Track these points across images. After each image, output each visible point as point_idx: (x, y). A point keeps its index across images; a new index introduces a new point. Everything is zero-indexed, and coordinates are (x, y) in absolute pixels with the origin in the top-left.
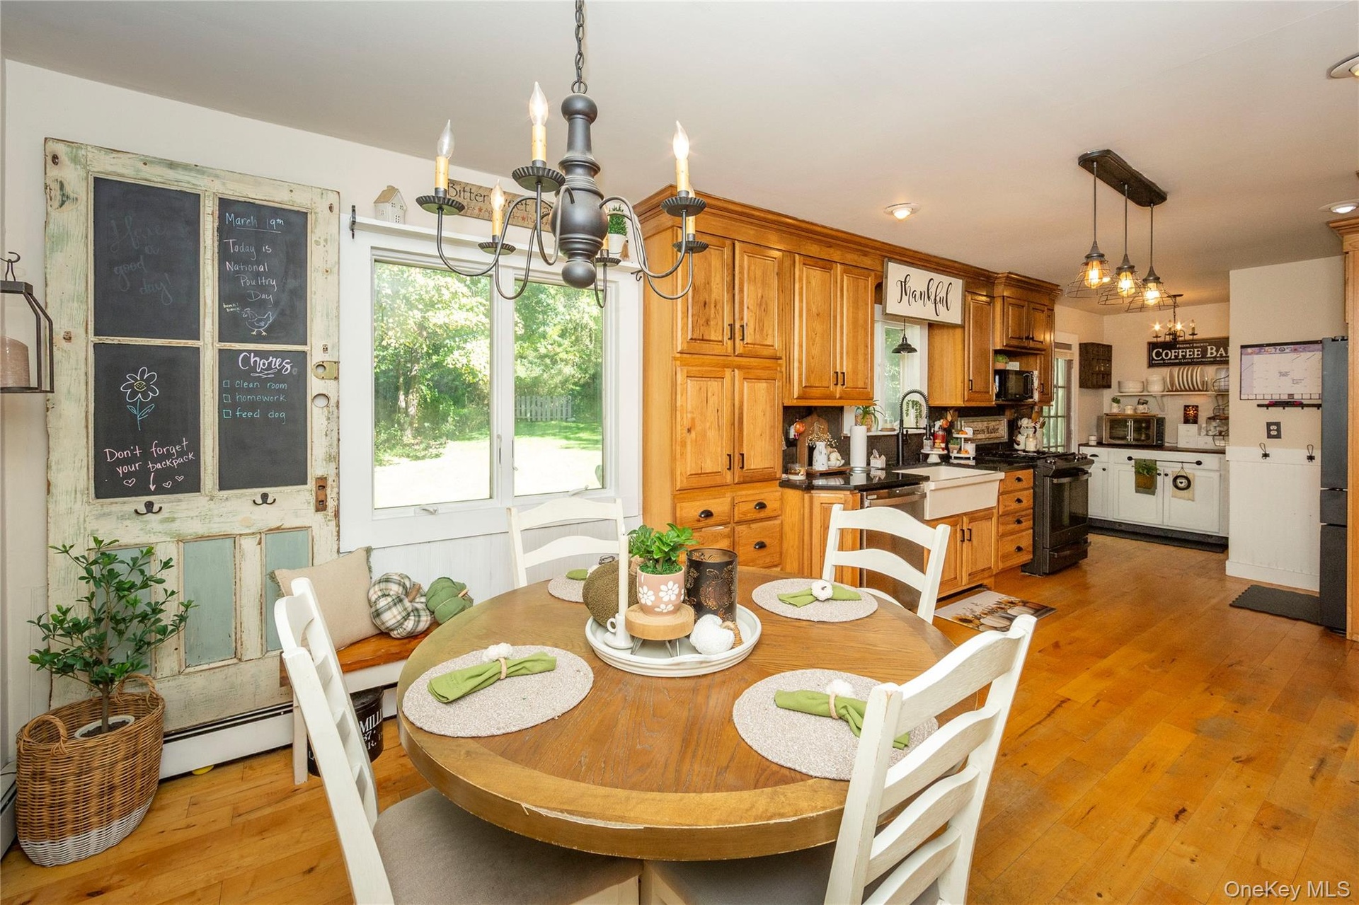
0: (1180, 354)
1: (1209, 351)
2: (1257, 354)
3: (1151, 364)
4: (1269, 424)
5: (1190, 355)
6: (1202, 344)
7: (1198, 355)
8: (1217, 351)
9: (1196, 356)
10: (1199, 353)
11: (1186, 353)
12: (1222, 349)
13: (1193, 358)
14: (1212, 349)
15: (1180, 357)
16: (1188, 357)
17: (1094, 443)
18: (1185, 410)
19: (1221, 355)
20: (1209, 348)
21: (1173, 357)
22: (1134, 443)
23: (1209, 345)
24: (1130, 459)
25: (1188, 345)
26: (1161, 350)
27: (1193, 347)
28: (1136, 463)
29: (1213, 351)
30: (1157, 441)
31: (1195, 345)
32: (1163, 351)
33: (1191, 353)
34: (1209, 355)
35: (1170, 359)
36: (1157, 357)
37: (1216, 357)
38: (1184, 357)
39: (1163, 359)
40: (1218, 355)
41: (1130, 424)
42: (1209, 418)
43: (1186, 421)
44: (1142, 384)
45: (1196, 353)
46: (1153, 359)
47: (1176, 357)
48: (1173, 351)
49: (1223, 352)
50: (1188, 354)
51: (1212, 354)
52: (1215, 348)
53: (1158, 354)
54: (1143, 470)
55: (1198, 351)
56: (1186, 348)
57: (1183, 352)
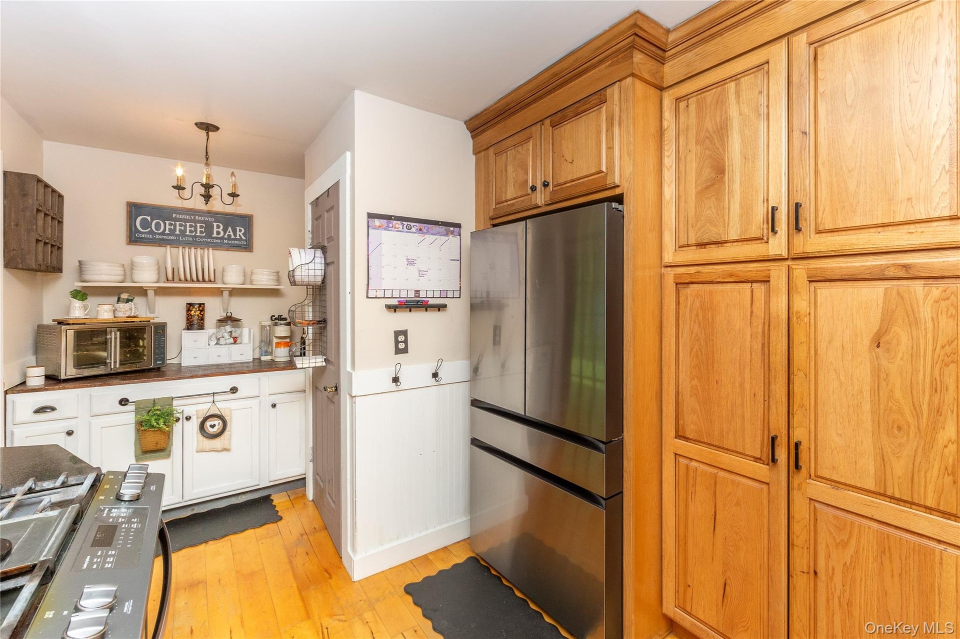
0: (178, 228)
1: (215, 230)
2: (385, 229)
3: (133, 238)
4: (397, 334)
5: (191, 231)
6: (206, 219)
7: (201, 232)
8: (225, 230)
9: (198, 234)
10: (203, 230)
11: (185, 226)
12: (230, 229)
13: (195, 236)
14: (218, 227)
15: (178, 232)
16: (188, 233)
18: (189, 310)
19: (229, 236)
20: (215, 224)
21: (167, 232)
22: (121, 370)
23: (214, 222)
24: (124, 402)
25: (188, 217)
26: (149, 218)
27: (196, 222)
29: (220, 230)
30: (156, 360)
31: (197, 218)
32: (152, 220)
33: (193, 229)
34: (215, 235)
35: (163, 233)
36: (141, 227)
37: (223, 238)
38: (183, 233)
39: (151, 232)
40: (226, 236)
41: (115, 338)
42: (220, 321)
43: (190, 326)
44: (122, 269)
45: (199, 229)
46: (136, 231)
47: (172, 232)
48: (167, 222)
49: (231, 233)
50: (188, 229)
51: (218, 233)
52: (222, 227)
53: (145, 224)
54: (148, 419)
55: (201, 227)
56: (186, 221)
57: (181, 225)
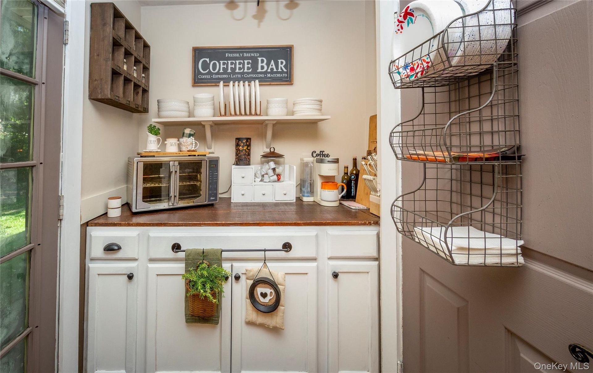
0: (230, 66)
1: (260, 65)
3: (197, 81)
5: (240, 69)
6: (253, 55)
7: (248, 68)
8: (268, 64)
9: (246, 71)
10: (250, 66)
11: (235, 64)
12: (272, 62)
13: (243, 73)
14: (262, 61)
15: (229, 71)
16: (237, 71)
18: (238, 145)
19: (272, 69)
20: (260, 59)
21: (221, 71)
23: (259, 57)
25: (237, 55)
26: (208, 60)
27: (244, 58)
29: (264, 64)
31: (245, 55)
32: (210, 61)
33: (241, 66)
34: (259, 70)
35: (218, 73)
36: (204, 70)
37: (266, 72)
38: (233, 70)
39: (210, 73)
40: (269, 70)
41: (175, 172)
42: (264, 156)
43: (238, 161)
44: (186, 105)
45: (246, 66)
46: (200, 73)
47: (225, 70)
48: (222, 62)
49: (274, 67)
50: (238, 66)
51: (262, 67)
52: (265, 61)
53: (205, 66)
55: (248, 63)
56: (236, 59)
57: (232, 64)
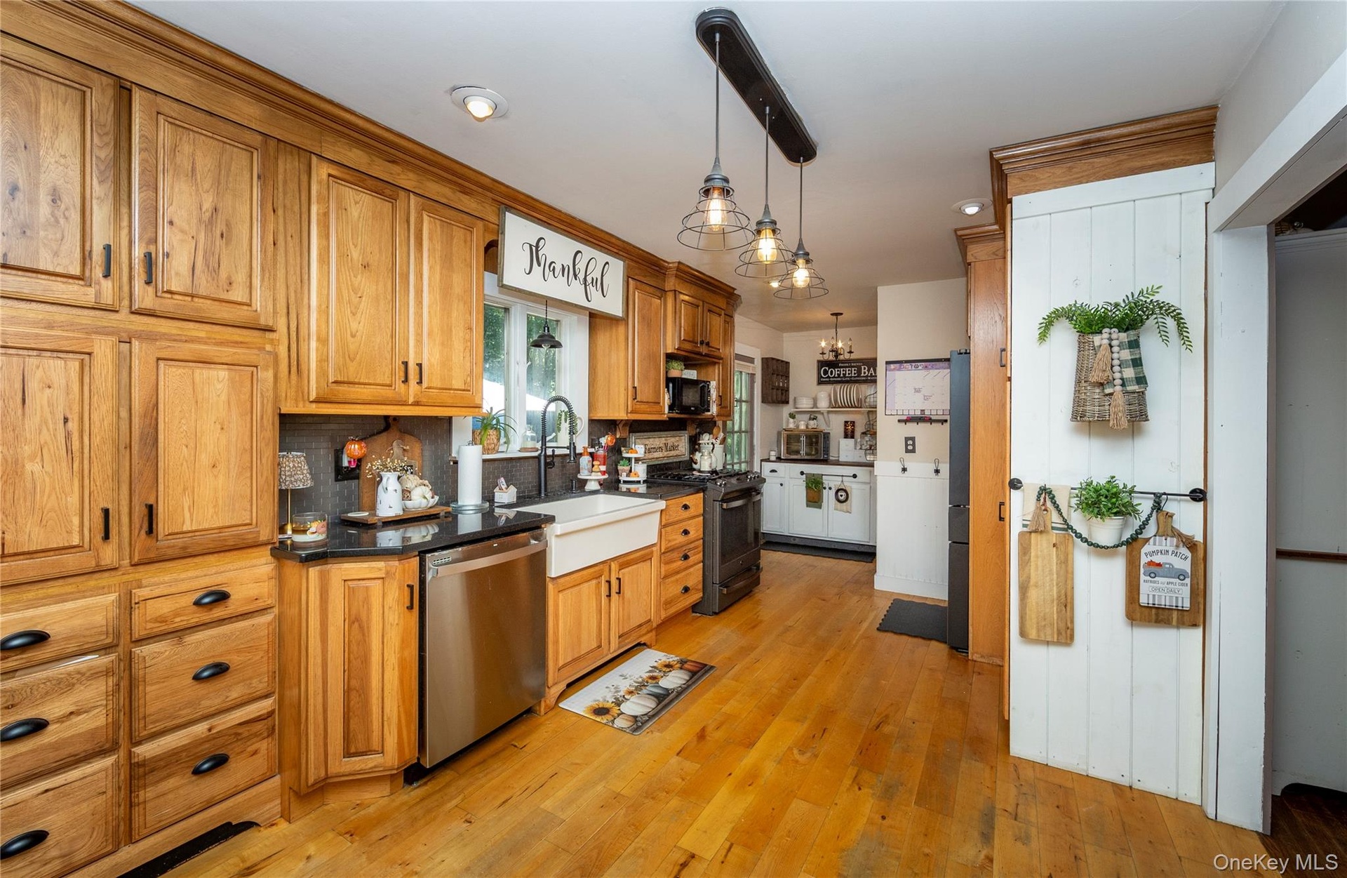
0: (842, 372)
1: (863, 371)
2: (898, 370)
3: (820, 382)
4: (907, 439)
5: (849, 374)
6: (857, 364)
7: (855, 374)
8: (869, 371)
9: (853, 375)
10: (856, 372)
11: (846, 371)
12: (872, 369)
13: (851, 377)
14: (865, 369)
15: (842, 375)
16: (847, 375)
17: (773, 458)
18: (845, 425)
19: (871, 374)
20: (862, 367)
21: (836, 375)
22: (806, 457)
23: (862, 365)
24: (802, 473)
25: (847, 364)
26: (827, 368)
27: (852, 367)
28: (806, 477)
29: (866, 371)
30: (824, 454)
31: (852, 364)
32: (829, 369)
33: (850, 372)
34: (862, 375)
35: (834, 377)
36: (824, 375)
37: (867, 376)
38: (844, 375)
39: (829, 377)
40: (869, 375)
41: (803, 439)
42: (863, 433)
43: (846, 436)
44: (813, 401)
45: (853, 372)
46: (821, 377)
47: (839, 375)
48: (836, 370)
49: (873, 372)
50: (847, 373)
51: (865, 373)
52: (867, 368)
53: (826, 372)
54: (812, 485)
55: (855, 370)
56: (846, 367)
57: (843, 370)
